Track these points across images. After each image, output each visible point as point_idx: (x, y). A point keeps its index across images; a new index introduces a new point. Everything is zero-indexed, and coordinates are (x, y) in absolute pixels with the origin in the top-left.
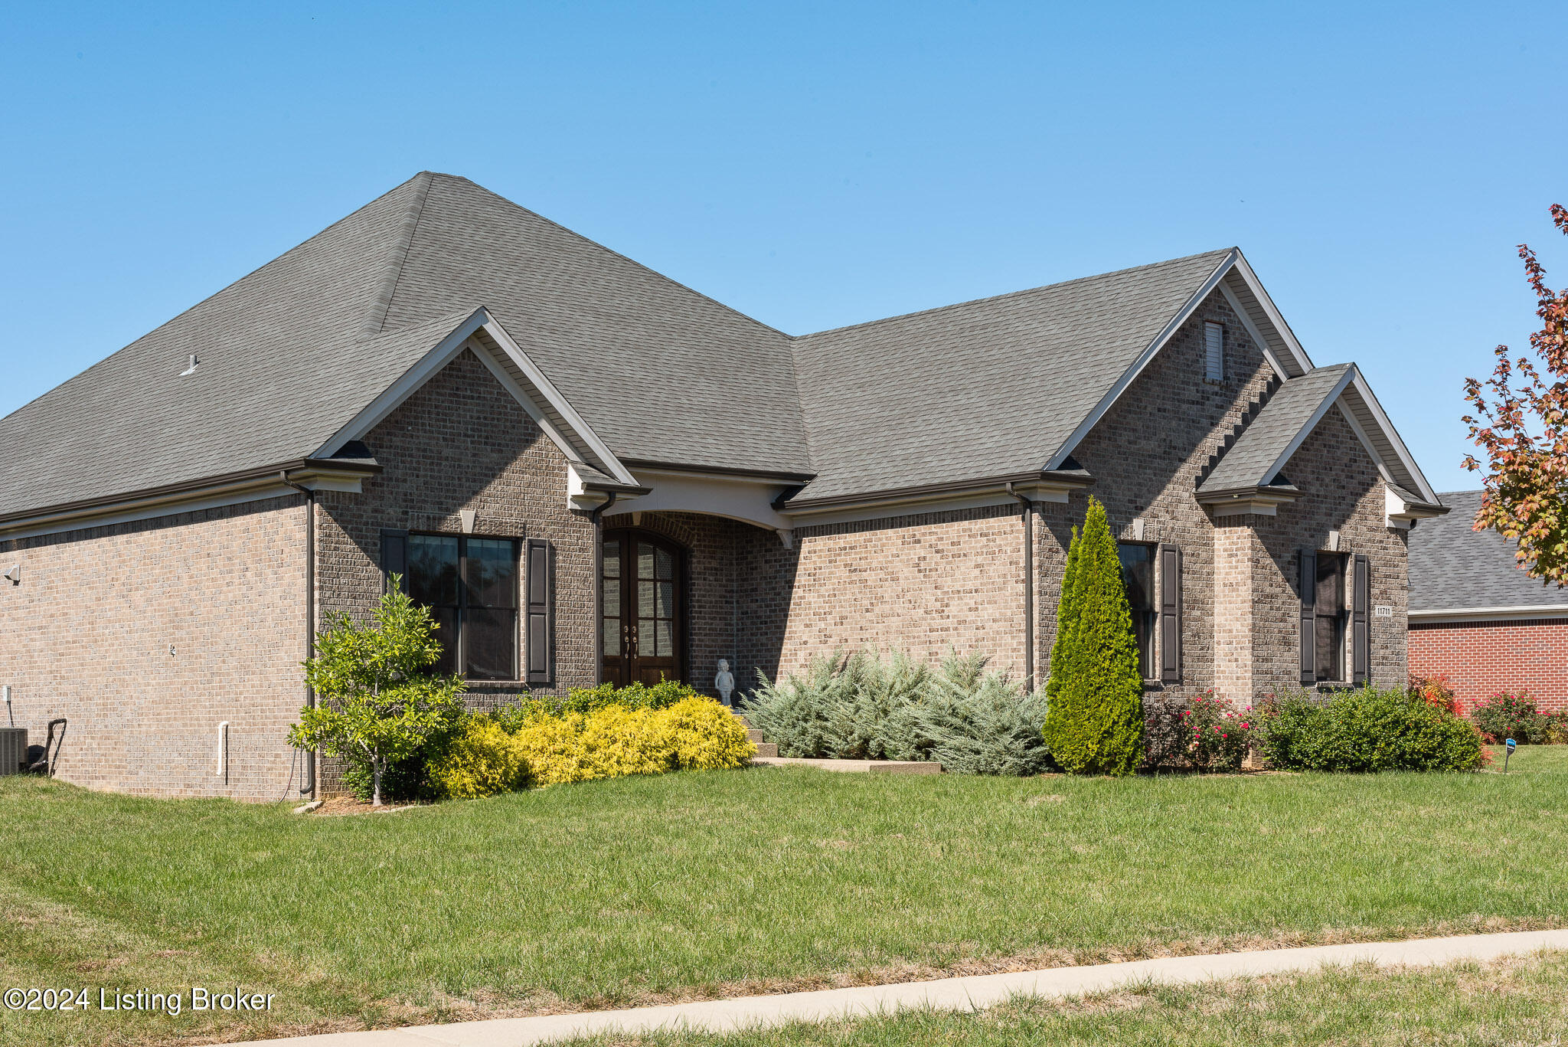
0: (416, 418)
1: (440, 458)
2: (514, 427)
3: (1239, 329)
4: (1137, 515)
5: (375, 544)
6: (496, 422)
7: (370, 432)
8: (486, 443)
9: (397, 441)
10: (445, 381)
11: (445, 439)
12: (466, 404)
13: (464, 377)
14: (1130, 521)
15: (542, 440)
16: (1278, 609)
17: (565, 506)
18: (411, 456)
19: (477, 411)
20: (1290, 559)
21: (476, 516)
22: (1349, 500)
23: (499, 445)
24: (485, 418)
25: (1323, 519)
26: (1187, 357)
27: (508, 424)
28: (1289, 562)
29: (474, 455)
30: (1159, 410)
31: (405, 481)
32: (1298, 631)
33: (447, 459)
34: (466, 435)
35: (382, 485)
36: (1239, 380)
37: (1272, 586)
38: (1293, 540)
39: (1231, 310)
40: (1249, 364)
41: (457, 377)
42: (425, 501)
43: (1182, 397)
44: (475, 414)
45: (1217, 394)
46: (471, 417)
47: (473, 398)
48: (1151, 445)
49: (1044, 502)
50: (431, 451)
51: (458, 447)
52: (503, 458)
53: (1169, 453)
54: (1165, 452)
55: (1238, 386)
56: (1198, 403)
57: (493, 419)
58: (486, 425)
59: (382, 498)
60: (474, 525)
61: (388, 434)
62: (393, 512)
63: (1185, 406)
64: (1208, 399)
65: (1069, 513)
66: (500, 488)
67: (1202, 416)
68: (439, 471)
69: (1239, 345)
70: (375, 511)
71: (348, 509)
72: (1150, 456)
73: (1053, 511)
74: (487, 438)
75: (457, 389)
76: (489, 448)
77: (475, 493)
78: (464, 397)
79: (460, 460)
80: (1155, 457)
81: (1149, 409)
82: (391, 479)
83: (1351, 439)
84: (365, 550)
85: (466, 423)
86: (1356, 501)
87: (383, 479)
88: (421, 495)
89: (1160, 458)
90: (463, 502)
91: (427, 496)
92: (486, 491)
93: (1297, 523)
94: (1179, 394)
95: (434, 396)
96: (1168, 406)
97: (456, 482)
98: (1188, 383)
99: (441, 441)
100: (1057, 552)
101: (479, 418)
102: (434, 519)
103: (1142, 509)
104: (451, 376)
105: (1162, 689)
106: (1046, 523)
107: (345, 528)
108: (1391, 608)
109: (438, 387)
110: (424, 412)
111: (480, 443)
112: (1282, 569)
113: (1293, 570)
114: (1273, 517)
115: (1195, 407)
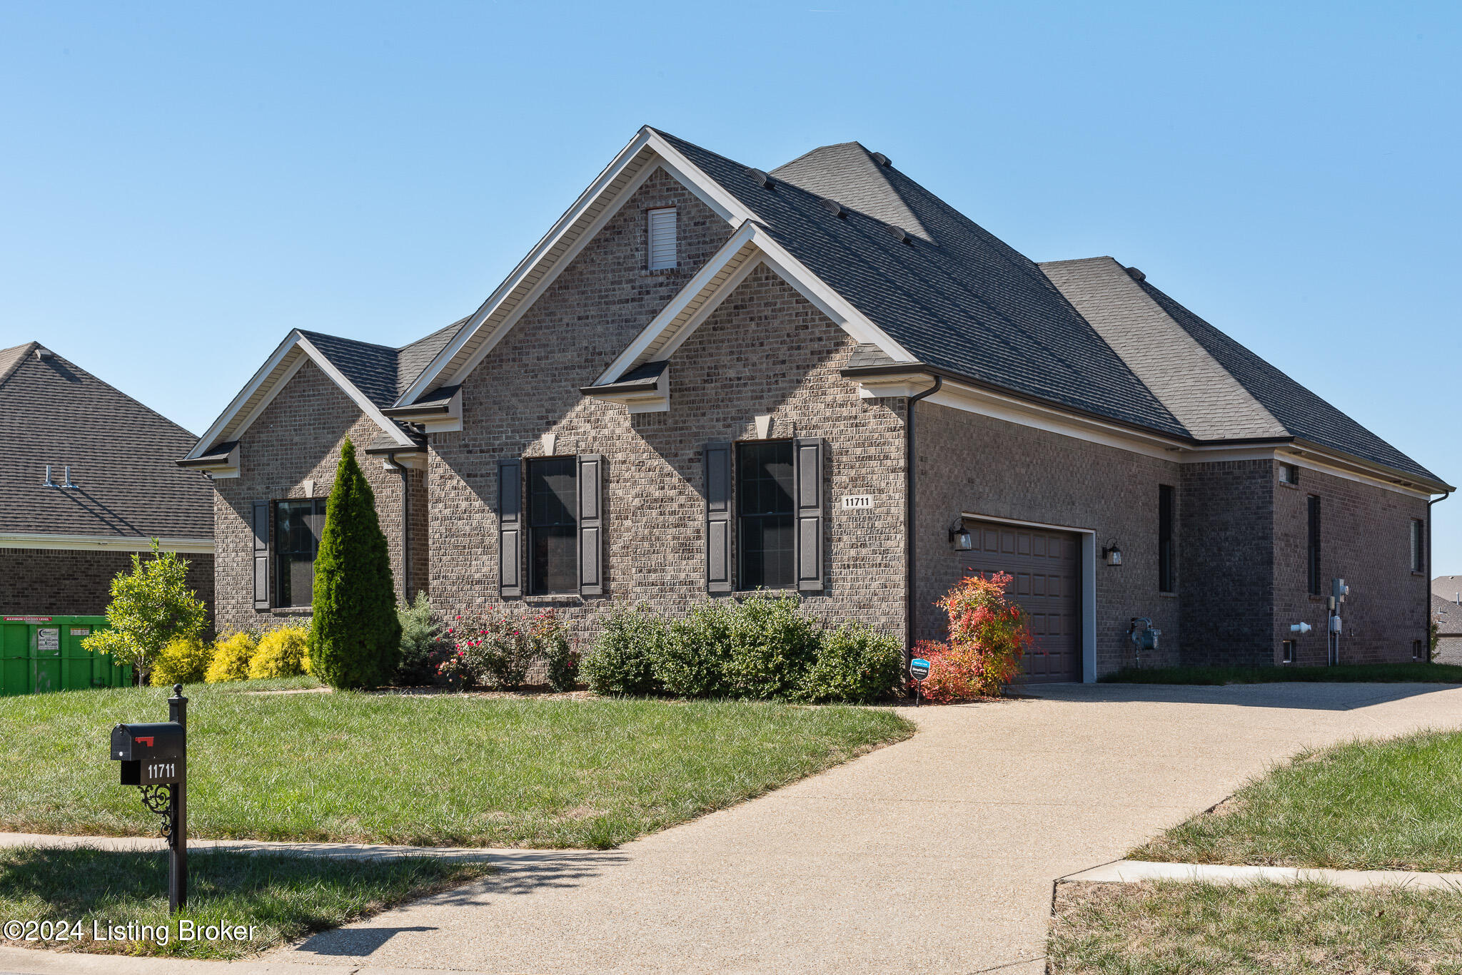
0: (276, 418)
1: (292, 445)
2: (344, 412)
3: (697, 205)
4: (547, 430)
5: (249, 513)
6: (331, 411)
7: (245, 433)
8: (324, 428)
9: (264, 437)
10: (295, 387)
11: (295, 430)
12: (310, 401)
13: (309, 381)
14: (538, 437)
15: (361, 420)
16: (673, 513)
17: (382, 468)
18: (272, 446)
19: (318, 405)
20: (691, 456)
21: (315, 484)
22: (793, 374)
23: (333, 427)
24: (323, 409)
25: (743, 404)
26: (618, 255)
27: (340, 410)
28: (691, 460)
29: (315, 438)
30: (579, 318)
31: (268, 465)
32: (703, 534)
33: (296, 444)
34: (310, 425)
35: (254, 470)
36: (695, 263)
37: (663, 488)
38: (697, 434)
39: (684, 189)
40: (712, 241)
41: (304, 382)
42: (282, 478)
43: (611, 299)
44: (316, 408)
45: (661, 285)
46: (313, 410)
47: (314, 395)
48: (571, 356)
49: (435, 434)
50: (286, 440)
51: (304, 434)
52: (336, 437)
53: (592, 361)
54: (586, 361)
55: (693, 269)
56: (633, 300)
57: (329, 409)
58: (324, 414)
59: (253, 479)
60: (314, 491)
61: (258, 432)
62: (260, 488)
63: (615, 308)
64: (648, 293)
65: (464, 440)
66: (333, 460)
67: (640, 313)
68: (291, 454)
69: (696, 224)
70: (249, 489)
71: (232, 490)
72: (566, 368)
73: (445, 441)
74: (325, 424)
75: (304, 391)
76: (326, 431)
77: (315, 466)
78: (308, 396)
79: (305, 443)
80: (573, 367)
81: (565, 321)
82: (259, 465)
83: (797, 302)
84: (243, 517)
85: (310, 415)
86: (805, 373)
87: (254, 465)
88: (278, 473)
89: (580, 367)
90: (304, 475)
91: (282, 473)
92: (323, 463)
93: (704, 414)
94: (607, 296)
95: (288, 399)
96: (593, 311)
97: (303, 460)
98: (620, 283)
99: (293, 433)
100: (451, 478)
101: (319, 410)
102: (286, 490)
103: (555, 423)
104: (299, 382)
105: (581, 604)
106: (437, 452)
107: (230, 504)
108: (870, 497)
109: (291, 392)
110: (281, 413)
111: (319, 428)
112: (680, 469)
113: (698, 469)
114: (665, 413)
115: (630, 305)
